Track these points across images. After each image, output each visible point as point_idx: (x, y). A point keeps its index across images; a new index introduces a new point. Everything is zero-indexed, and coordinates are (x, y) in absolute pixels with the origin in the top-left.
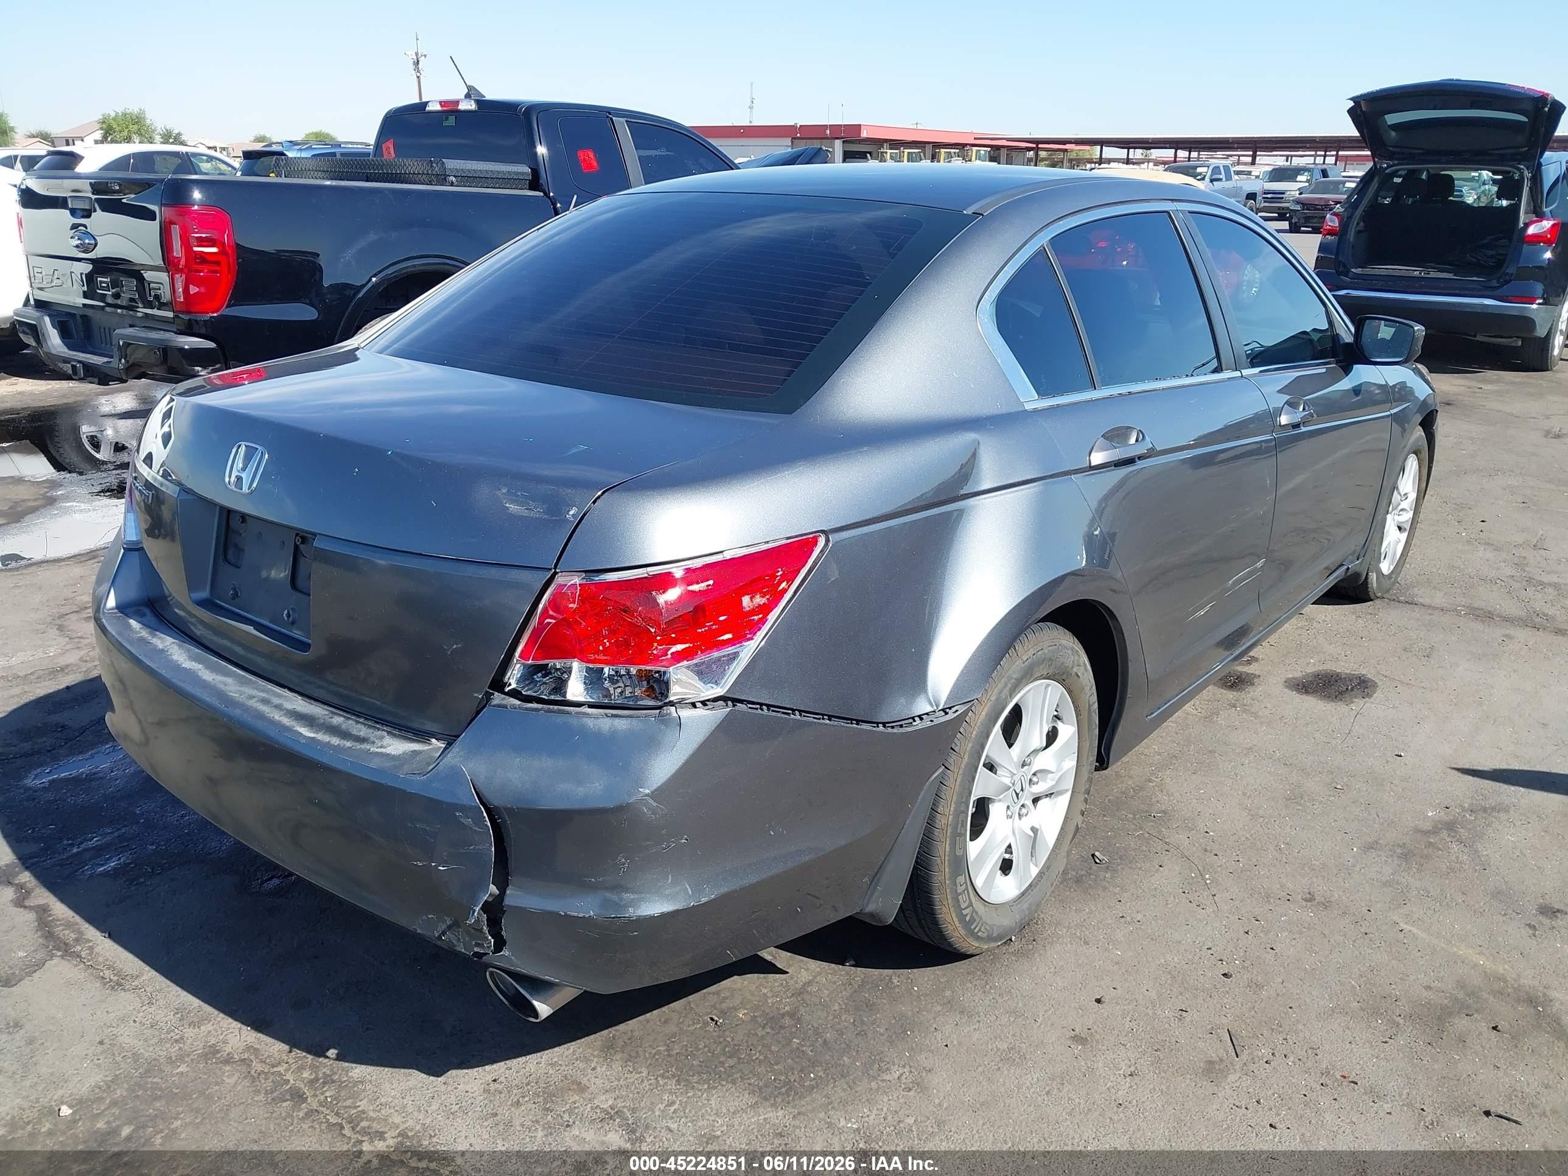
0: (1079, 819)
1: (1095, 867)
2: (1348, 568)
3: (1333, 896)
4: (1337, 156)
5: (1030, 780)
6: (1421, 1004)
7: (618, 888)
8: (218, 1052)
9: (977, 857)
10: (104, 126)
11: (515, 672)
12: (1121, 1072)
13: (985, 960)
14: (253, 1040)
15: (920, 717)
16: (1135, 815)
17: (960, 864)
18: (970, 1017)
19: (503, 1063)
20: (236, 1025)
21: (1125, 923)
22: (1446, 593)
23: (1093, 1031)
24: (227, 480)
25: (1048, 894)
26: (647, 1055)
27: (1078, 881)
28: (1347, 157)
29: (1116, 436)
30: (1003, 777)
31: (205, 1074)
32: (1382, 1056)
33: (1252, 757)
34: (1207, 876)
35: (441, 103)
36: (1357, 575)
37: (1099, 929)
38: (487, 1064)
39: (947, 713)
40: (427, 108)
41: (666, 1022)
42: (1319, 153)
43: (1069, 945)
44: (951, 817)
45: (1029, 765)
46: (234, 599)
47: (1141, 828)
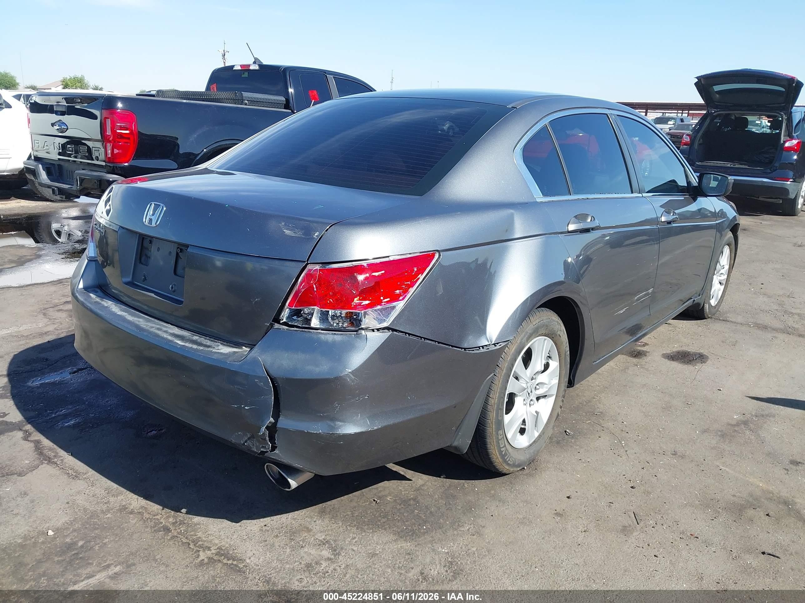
0: (559, 410)
1: (566, 436)
2: (694, 300)
3: (686, 453)
4: (688, 113)
5: (535, 387)
6: (730, 503)
7: (333, 419)
8: (127, 508)
9: (509, 422)
10: (64, 83)
11: (286, 313)
12: (580, 530)
13: (511, 477)
14: (144, 503)
15: (483, 347)
16: (586, 414)
17: (500, 424)
18: (504, 503)
19: (269, 518)
20: (136, 497)
21: (582, 462)
22: (743, 317)
23: (565, 511)
24: (144, 220)
25: (543, 447)
26: (342, 516)
27: (558, 442)
28: (693, 114)
29: (581, 217)
30: (522, 383)
31: (120, 518)
32: (711, 526)
33: (645, 389)
34: (623, 442)
35: (241, 66)
36: (698, 304)
37: (568, 465)
38: (261, 518)
39: (496, 346)
40: (234, 68)
41: (351, 501)
42: (679, 112)
43: (554, 472)
44: (496, 400)
45: (535, 379)
46: (144, 281)
47: (590, 420)
